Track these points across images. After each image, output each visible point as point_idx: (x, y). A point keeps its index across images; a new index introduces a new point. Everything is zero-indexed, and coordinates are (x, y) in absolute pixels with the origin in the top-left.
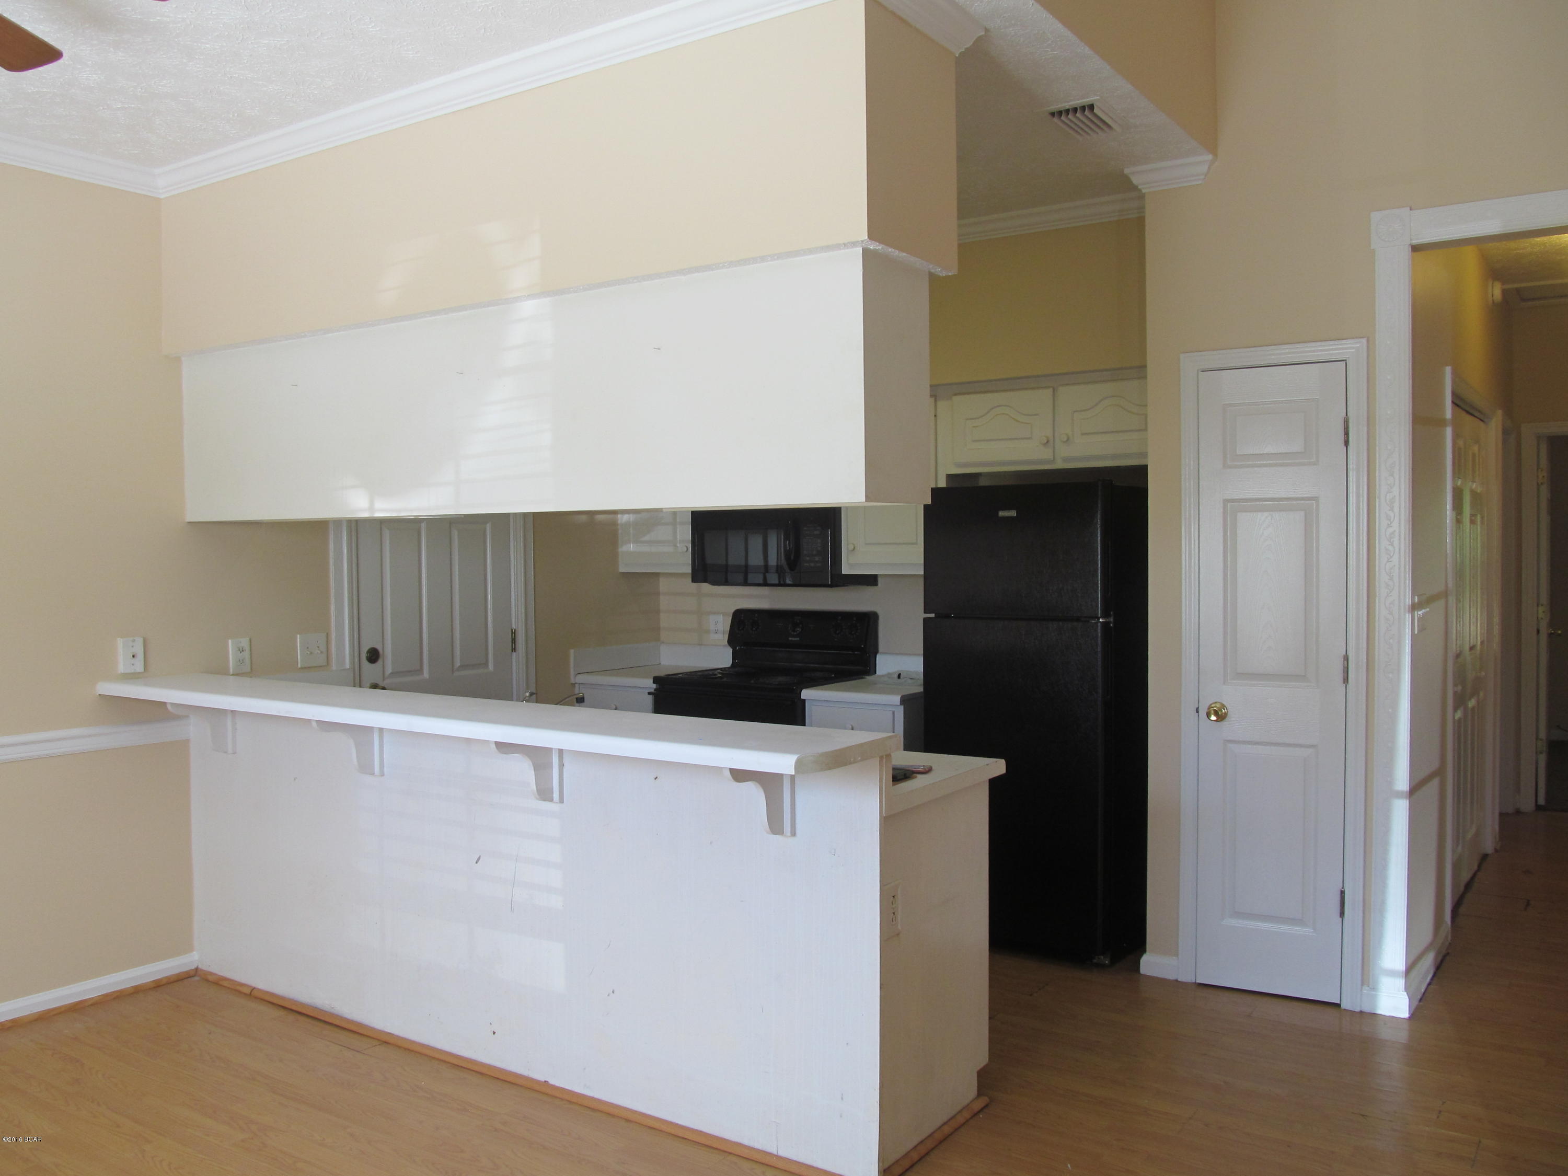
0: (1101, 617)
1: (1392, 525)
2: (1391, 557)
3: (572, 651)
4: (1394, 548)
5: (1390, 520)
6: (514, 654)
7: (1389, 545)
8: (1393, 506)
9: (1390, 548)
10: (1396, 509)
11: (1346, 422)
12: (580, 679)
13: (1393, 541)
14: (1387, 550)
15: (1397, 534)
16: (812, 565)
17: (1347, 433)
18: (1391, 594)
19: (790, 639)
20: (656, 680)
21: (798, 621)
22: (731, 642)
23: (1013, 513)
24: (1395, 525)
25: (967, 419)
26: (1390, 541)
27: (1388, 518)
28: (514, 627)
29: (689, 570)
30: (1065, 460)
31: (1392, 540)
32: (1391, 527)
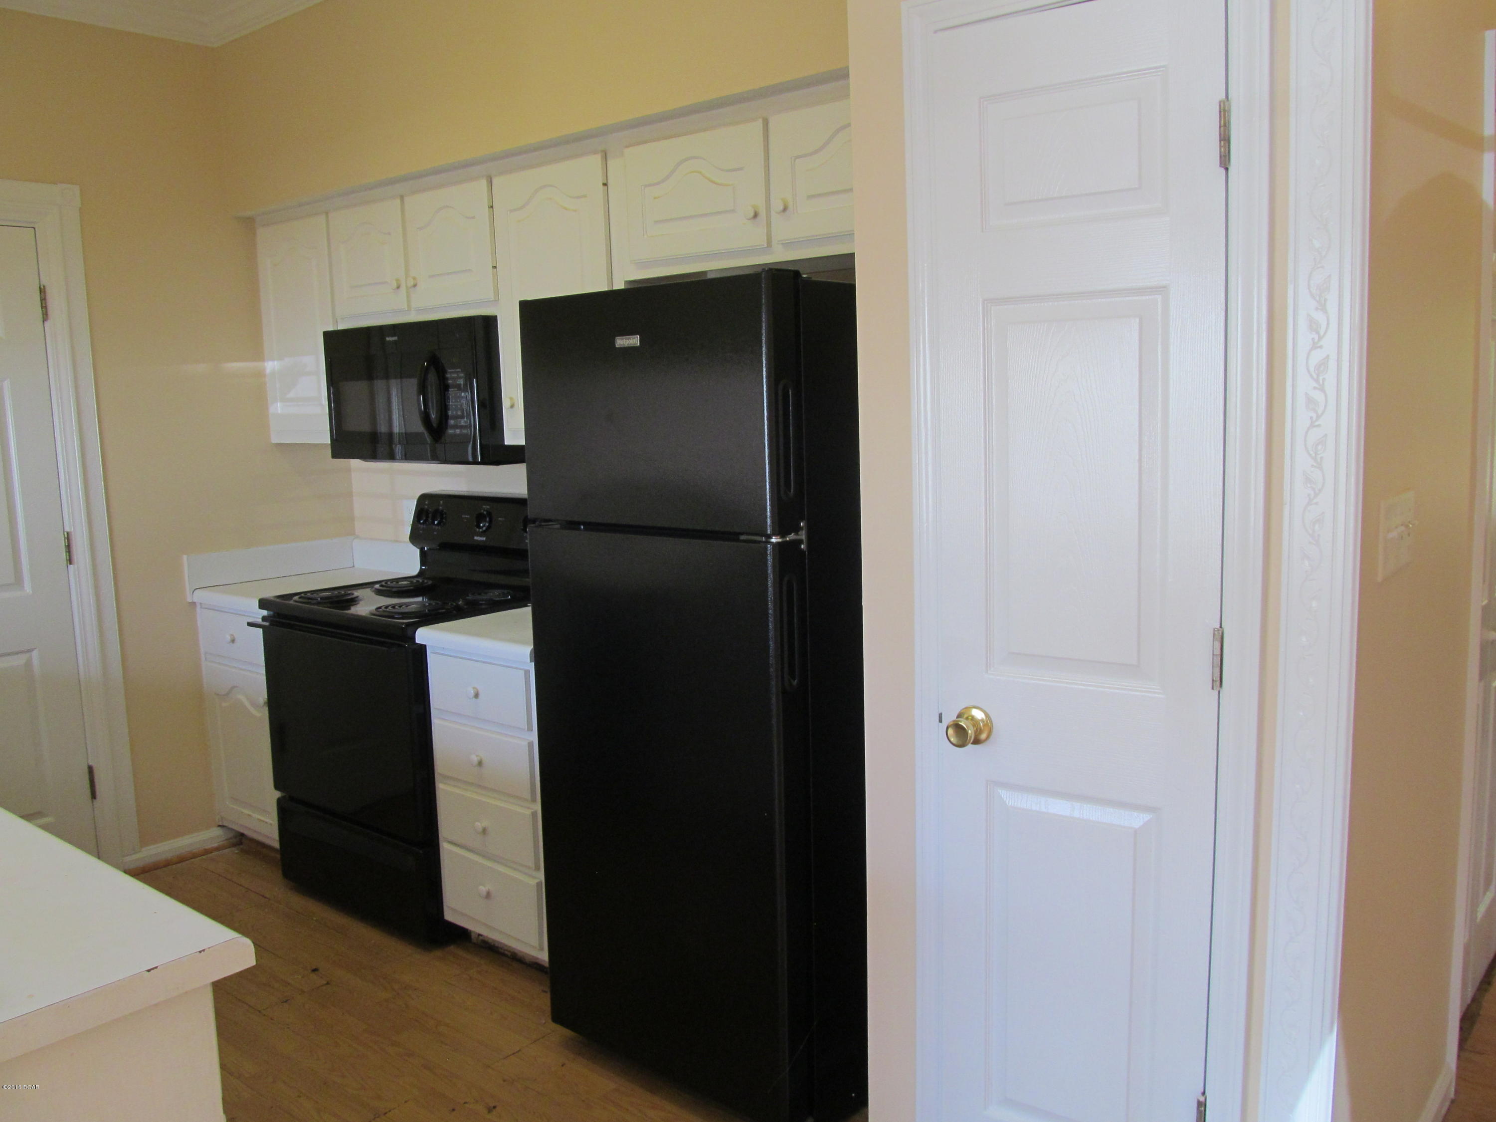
0: (774, 534)
1: (1321, 343)
2: (1318, 417)
3: (185, 557)
4: (1326, 396)
5: (1318, 333)
6: (71, 567)
7: (1315, 388)
8: (1325, 300)
9: (1318, 396)
10: (1332, 309)
11: (1224, 112)
12: (200, 596)
13: (1324, 380)
14: (1310, 400)
15: (1332, 364)
16: (458, 431)
17: (1225, 139)
18: (1315, 501)
19: (476, 538)
20: (264, 604)
21: (485, 513)
22: (415, 537)
23: (634, 341)
24: (1329, 342)
25: (646, 186)
26: (1317, 381)
27: (1313, 326)
28: (67, 529)
29: (326, 439)
30: (788, 245)
31: (1321, 378)
32: (1321, 347)
